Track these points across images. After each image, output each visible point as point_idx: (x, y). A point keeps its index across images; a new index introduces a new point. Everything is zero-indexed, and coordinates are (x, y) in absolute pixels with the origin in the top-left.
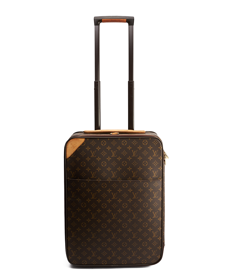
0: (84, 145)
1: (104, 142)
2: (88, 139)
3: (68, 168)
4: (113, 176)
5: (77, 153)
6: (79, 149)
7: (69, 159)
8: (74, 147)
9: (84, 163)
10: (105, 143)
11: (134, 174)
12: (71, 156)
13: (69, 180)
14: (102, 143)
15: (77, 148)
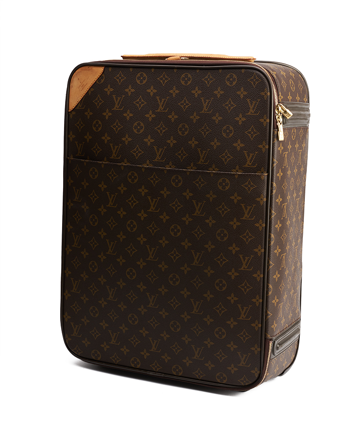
0: (102, 81)
1: (142, 75)
2: (110, 69)
3: (71, 133)
4: (158, 158)
5: (87, 100)
6: (92, 90)
7: (74, 113)
8: (83, 86)
9: (100, 122)
10: (144, 79)
11: (202, 157)
12: (76, 107)
13: (70, 162)
14: (139, 78)
15: (88, 90)
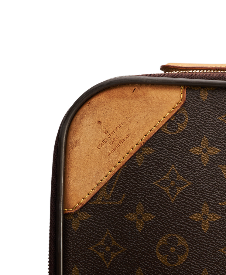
0: (182, 127)
2: (204, 95)
7: (85, 216)
9: (182, 241)
15: (132, 152)
